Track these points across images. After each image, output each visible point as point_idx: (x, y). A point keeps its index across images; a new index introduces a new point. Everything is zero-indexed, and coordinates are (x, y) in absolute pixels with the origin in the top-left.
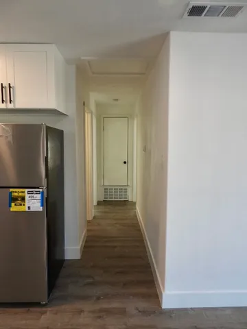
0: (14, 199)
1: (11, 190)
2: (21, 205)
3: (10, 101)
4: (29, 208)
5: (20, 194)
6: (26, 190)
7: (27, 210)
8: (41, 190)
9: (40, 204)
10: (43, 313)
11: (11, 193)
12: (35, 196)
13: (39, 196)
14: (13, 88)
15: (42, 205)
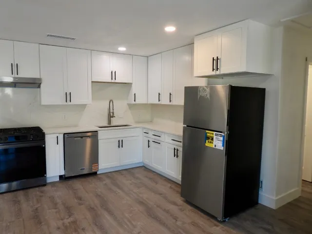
0: (208, 138)
1: (207, 131)
2: (211, 142)
3: (217, 69)
4: (215, 146)
5: (211, 135)
6: (215, 133)
7: (214, 147)
8: (223, 134)
9: (222, 145)
10: (216, 225)
11: (207, 133)
12: (219, 137)
13: (222, 139)
14: (220, 59)
15: (223, 146)
